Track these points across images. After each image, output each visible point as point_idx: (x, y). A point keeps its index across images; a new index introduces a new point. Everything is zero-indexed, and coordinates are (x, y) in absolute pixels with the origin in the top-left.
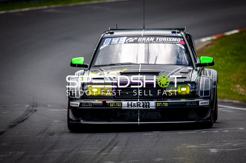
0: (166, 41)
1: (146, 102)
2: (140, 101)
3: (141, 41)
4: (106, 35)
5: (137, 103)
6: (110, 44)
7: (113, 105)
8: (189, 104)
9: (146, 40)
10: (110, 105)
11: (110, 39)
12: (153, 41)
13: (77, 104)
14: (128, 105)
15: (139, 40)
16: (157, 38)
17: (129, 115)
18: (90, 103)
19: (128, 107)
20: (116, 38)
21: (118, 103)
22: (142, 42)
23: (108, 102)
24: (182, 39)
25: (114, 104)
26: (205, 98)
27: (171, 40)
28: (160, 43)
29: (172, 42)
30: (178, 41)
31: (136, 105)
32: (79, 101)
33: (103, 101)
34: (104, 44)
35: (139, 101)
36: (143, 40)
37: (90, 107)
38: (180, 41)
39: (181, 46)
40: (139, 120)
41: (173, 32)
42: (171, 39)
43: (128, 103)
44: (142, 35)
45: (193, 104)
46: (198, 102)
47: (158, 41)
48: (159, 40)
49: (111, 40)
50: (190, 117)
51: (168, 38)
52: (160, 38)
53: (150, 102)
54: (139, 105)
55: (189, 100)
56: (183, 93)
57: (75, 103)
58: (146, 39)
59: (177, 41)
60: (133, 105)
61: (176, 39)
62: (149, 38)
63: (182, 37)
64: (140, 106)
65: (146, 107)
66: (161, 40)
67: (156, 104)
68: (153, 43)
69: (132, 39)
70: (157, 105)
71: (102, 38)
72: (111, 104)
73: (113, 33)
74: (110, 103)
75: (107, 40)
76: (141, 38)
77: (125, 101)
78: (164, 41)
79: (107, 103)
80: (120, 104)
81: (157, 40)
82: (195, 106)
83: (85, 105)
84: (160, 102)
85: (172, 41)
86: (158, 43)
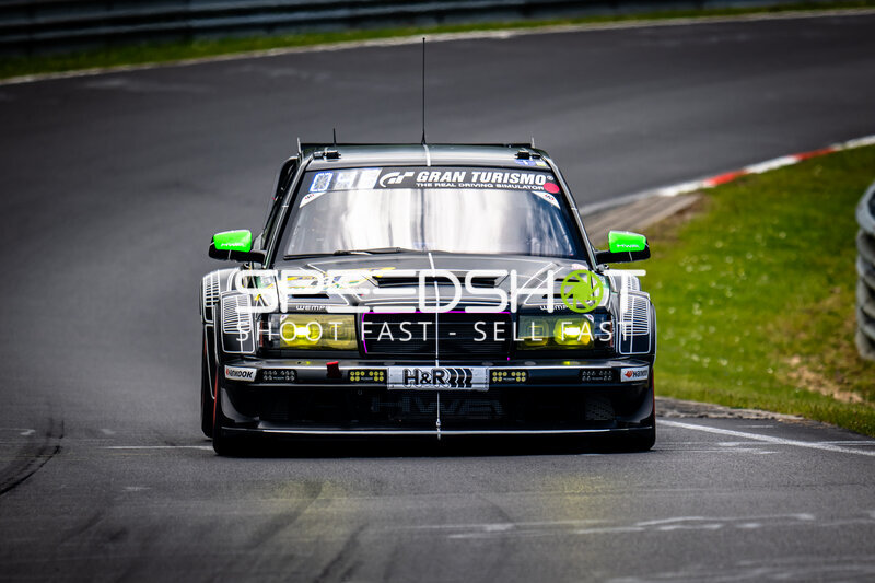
0: (502, 183)
1: (461, 368)
2: (440, 364)
3: (427, 182)
4: (313, 161)
5: (435, 372)
6: (331, 189)
7: (360, 376)
8: (591, 376)
9: (442, 180)
10: (349, 376)
11: (330, 175)
12: (464, 182)
13: (250, 374)
14: (406, 378)
15: (419, 179)
16: (476, 174)
17: (406, 408)
18: (290, 370)
19: (406, 383)
20: (346, 173)
21: (374, 371)
22: (430, 185)
23: (344, 367)
24: (551, 178)
25: (363, 374)
26: (634, 360)
27: (517, 180)
28: (484, 188)
29: (522, 185)
30: (537, 182)
31: (430, 377)
32: (254, 364)
33: (328, 366)
34: (312, 189)
35: (437, 367)
36: (430, 180)
37: (290, 382)
38: (543, 182)
39: (547, 199)
40: (438, 424)
41: (522, 156)
42: (518, 175)
43: (406, 371)
44: (429, 164)
45: (603, 376)
46: (616, 372)
47: (478, 181)
48: (482, 180)
49: (334, 178)
50: (590, 416)
51: (507, 175)
52: (484, 174)
53: (475, 368)
54: (440, 378)
55: (590, 364)
56: (570, 343)
57: (243, 369)
58: (440, 177)
59: (534, 184)
60: (420, 378)
61: (532, 176)
62: (449, 174)
63: (551, 172)
64: (442, 382)
65: (461, 385)
66: (488, 180)
67: (491, 377)
68: (465, 187)
69: (397, 174)
70: (495, 379)
71: (305, 172)
72: (352, 374)
73: (336, 156)
74: (350, 371)
75: (321, 177)
76: (427, 173)
77: (397, 364)
78: (496, 183)
79: (342, 371)
80: (381, 374)
81: (474, 180)
82: (607, 381)
83: (273, 376)
84: (503, 371)
85: (521, 182)
86: (478, 188)
